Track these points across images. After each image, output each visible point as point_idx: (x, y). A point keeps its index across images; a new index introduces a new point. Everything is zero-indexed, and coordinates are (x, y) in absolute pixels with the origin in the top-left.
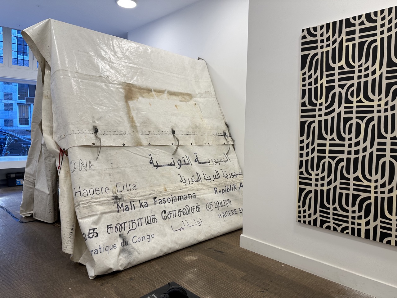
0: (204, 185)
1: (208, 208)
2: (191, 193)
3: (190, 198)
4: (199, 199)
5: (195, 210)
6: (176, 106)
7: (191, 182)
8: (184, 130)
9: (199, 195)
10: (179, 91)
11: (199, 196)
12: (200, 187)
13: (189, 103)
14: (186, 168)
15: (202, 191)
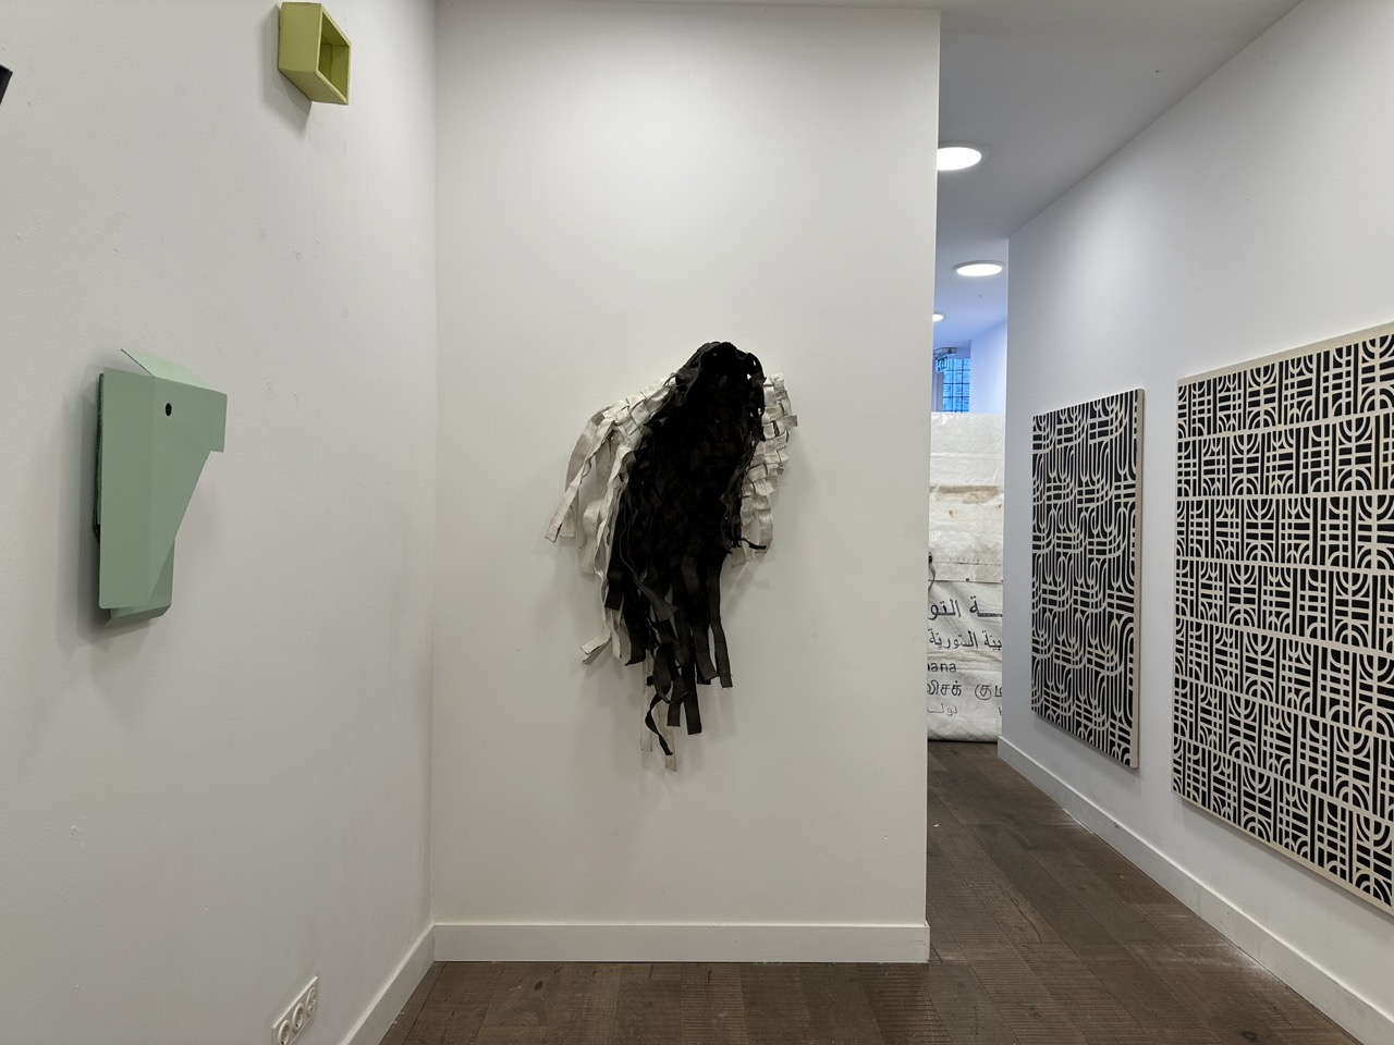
0: (982, 654)
1: (978, 694)
2: (948, 662)
3: (944, 671)
4: (962, 675)
5: (949, 691)
6: (951, 512)
7: (953, 645)
8: (953, 555)
9: (963, 668)
10: (967, 484)
11: (963, 671)
12: (972, 655)
13: (985, 505)
14: (946, 620)
15: (975, 663)
